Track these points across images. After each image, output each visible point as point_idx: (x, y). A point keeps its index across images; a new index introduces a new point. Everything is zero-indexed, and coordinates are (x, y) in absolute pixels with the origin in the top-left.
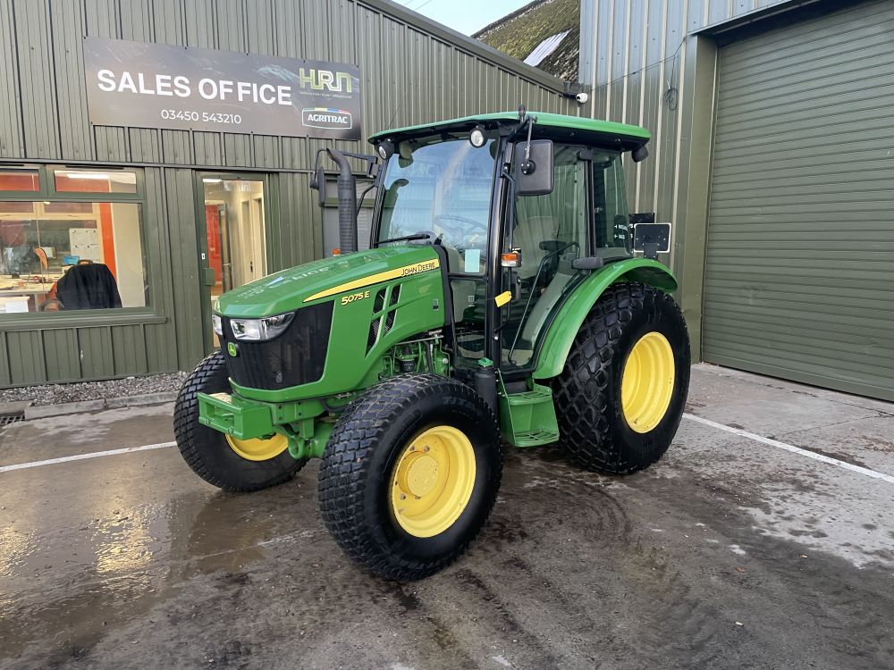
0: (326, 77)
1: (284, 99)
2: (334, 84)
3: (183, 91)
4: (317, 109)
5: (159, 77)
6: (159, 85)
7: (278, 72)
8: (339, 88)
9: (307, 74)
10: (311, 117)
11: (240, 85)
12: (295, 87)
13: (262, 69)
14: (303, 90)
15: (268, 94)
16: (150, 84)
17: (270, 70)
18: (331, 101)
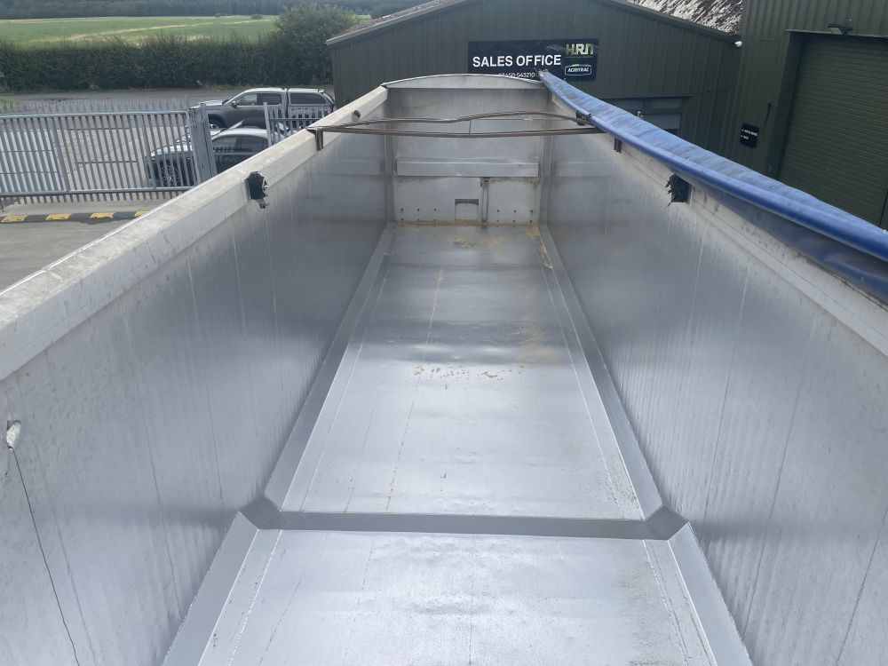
0: (580, 48)
1: (557, 62)
2: (584, 51)
3: (509, 63)
4: (573, 66)
5: (499, 57)
6: (499, 61)
7: (555, 48)
8: (586, 53)
9: (570, 47)
10: (569, 70)
11: (536, 57)
12: (563, 54)
13: (548, 47)
14: (567, 56)
15: (549, 60)
16: (495, 61)
17: (551, 47)
18: (581, 60)
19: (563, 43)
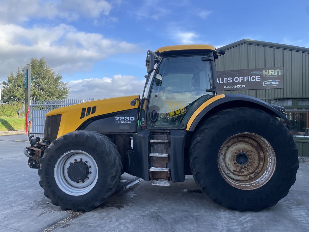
0: (272, 72)
1: (258, 79)
2: (275, 73)
3: (230, 81)
4: (268, 81)
5: (224, 79)
7: (256, 72)
9: (266, 72)
10: (266, 83)
11: (245, 77)
12: (262, 76)
13: (252, 72)
14: (264, 76)
15: (253, 79)
18: (273, 78)
19: (261, 70)
